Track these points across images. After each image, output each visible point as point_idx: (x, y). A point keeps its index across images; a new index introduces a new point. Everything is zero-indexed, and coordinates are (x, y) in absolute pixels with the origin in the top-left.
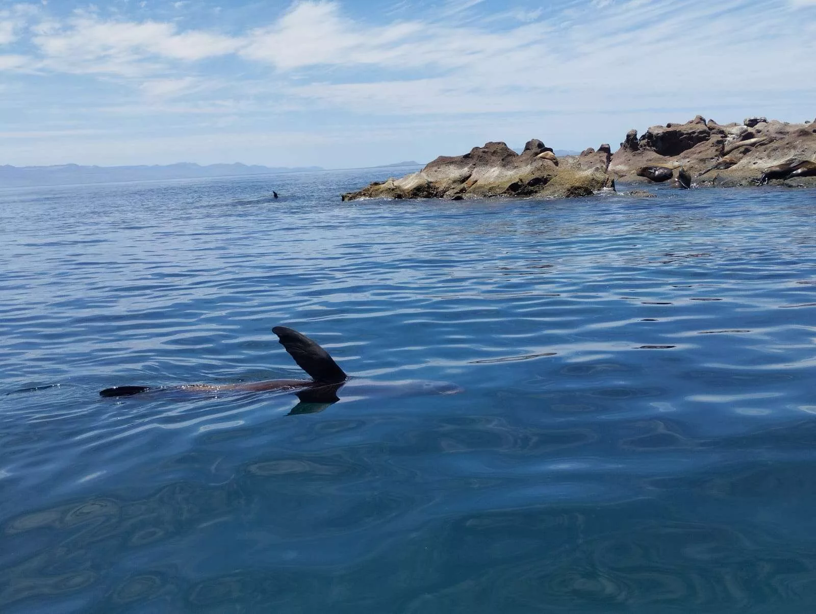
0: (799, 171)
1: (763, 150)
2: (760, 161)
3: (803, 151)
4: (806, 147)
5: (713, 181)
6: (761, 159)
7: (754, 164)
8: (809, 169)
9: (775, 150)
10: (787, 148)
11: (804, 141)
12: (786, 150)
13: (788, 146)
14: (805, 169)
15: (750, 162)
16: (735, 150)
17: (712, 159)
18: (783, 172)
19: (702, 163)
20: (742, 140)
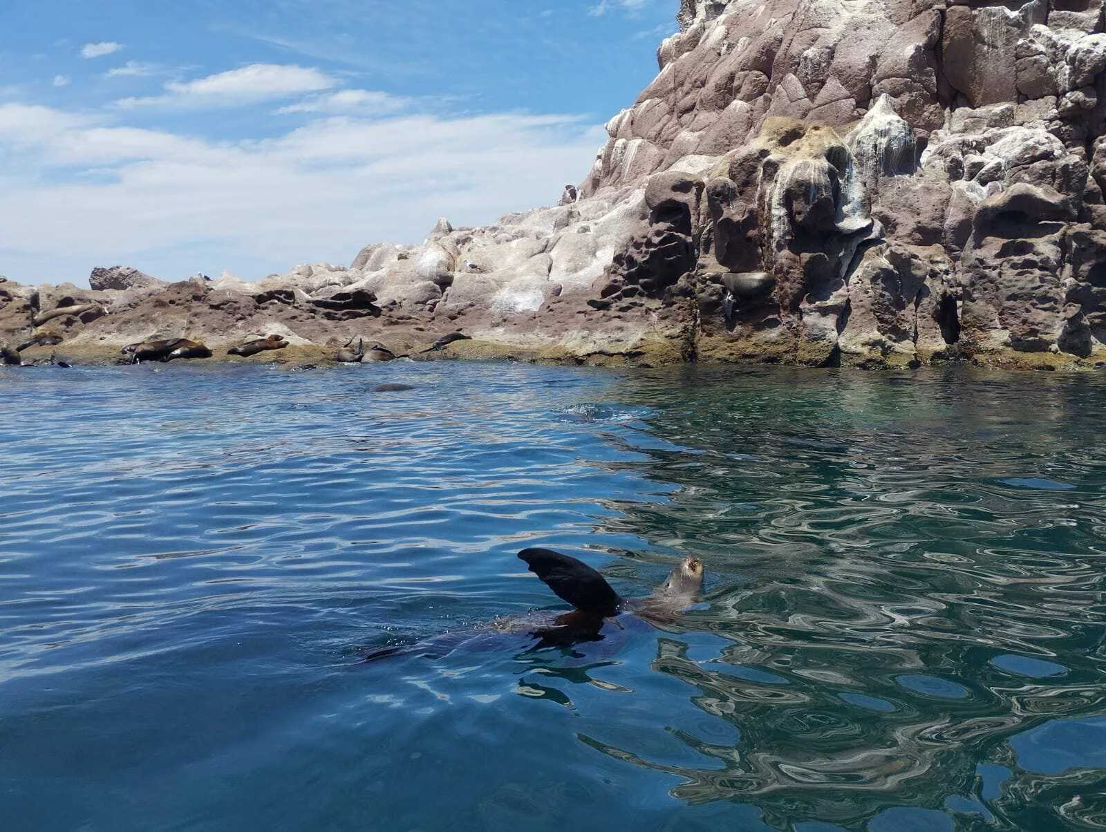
0: (177, 352)
1: (109, 322)
2: (108, 336)
3: (168, 326)
4: (171, 321)
5: (51, 360)
6: (109, 333)
7: (101, 339)
8: (191, 349)
9: (127, 322)
10: (143, 321)
11: (164, 314)
12: (142, 324)
13: (143, 318)
14: (187, 349)
15: (94, 337)
16: (53, 319)
17: (23, 329)
18: (155, 352)
19: (10, 335)
20: (58, 307)
